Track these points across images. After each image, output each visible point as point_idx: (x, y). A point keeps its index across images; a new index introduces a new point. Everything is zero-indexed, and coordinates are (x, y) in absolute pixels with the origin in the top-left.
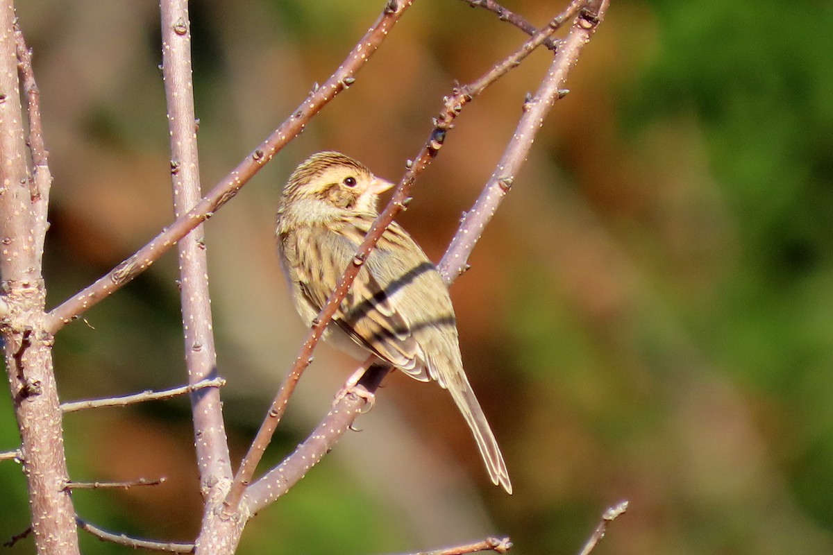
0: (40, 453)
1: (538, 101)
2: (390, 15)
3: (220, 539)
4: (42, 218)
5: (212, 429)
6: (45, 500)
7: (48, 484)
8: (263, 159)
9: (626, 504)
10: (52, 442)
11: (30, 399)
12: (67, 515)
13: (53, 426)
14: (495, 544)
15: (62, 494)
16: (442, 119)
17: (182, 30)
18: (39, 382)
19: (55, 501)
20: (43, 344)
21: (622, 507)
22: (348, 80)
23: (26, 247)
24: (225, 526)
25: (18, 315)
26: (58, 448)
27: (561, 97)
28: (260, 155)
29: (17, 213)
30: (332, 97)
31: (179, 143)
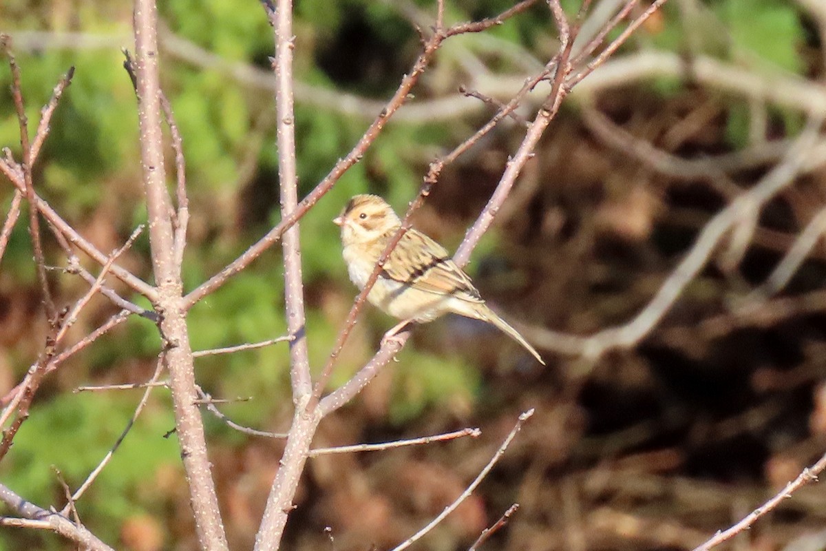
0: (179, 382)
1: (515, 161)
2: (383, 117)
3: (302, 431)
4: (182, 240)
5: (300, 364)
6: (182, 411)
7: (184, 401)
8: (309, 205)
9: (533, 410)
10: (186, 375)
11: (172, 349)
12: (196, 419)
13: (187, 365)
14: (470, 432)
15: (193, 407)
16: (429, 177)
17: (288, 121)
18: (178, 340)
19: (188, 411)
20: (180, 317)
21: (531, 412)
22: (359, 157)
23: (169, 258)
24: (306, 423)
25: (165, 299)
26: (190, 379)
27: (530, 158)
28: (307, 202)
29: (163, 238)
30: (349, 167)
31: (285, 191)
